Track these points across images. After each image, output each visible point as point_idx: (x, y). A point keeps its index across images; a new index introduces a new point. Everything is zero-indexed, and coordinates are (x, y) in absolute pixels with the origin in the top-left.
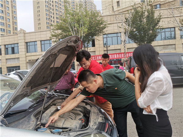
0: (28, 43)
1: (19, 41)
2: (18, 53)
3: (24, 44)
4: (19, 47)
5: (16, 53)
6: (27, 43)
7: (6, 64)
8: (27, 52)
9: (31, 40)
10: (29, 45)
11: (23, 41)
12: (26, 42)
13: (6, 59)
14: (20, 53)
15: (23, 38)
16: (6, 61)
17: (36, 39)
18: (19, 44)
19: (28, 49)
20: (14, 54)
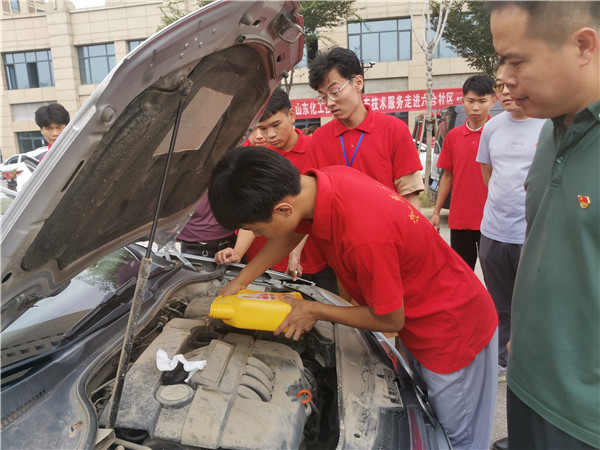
0: (85, 49)
1: (52, 43)
2: (53, 85)
3: (69, 51)
4: (55, 64)
5: (45, 85)
6: (79, 48)
7: (13, 121)
8: (83, 81)
9: (94, 36)
10: (86, 55)
11: (67, 40)
12: (77, 43)
13: (12, 105)
14: (56, 83)
15: (64, 29)
16: (12, 111)
17: (112, 34)
18: (53, 52)
19: (85, 70)
20: (38, 86)
